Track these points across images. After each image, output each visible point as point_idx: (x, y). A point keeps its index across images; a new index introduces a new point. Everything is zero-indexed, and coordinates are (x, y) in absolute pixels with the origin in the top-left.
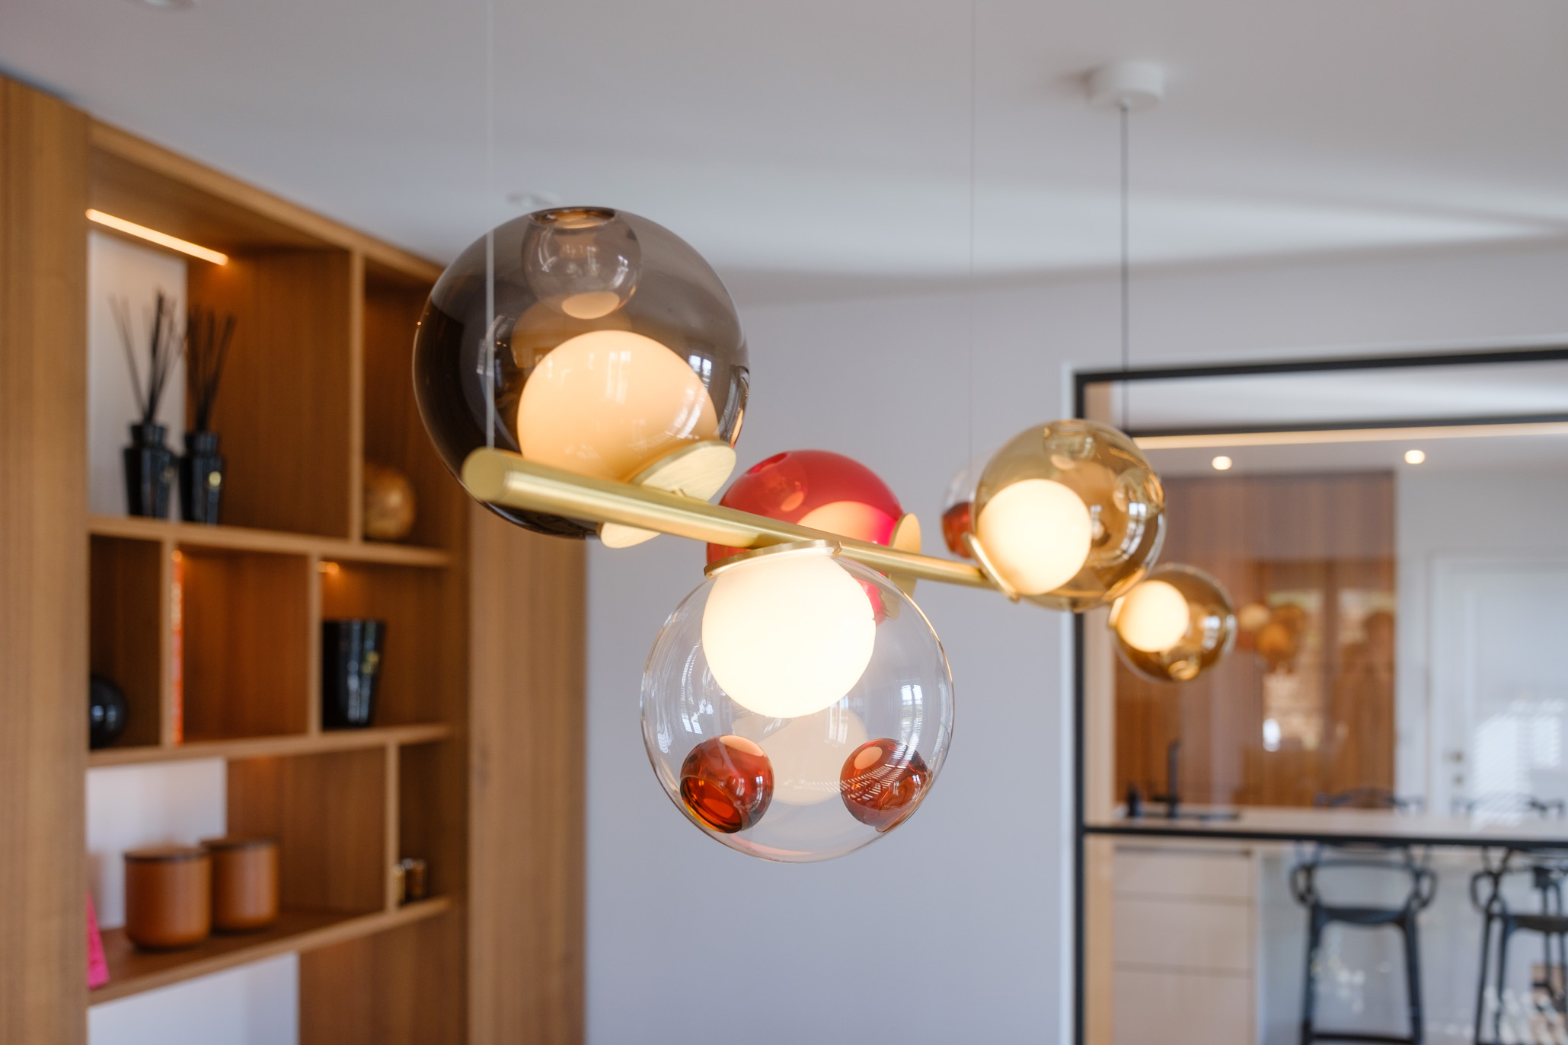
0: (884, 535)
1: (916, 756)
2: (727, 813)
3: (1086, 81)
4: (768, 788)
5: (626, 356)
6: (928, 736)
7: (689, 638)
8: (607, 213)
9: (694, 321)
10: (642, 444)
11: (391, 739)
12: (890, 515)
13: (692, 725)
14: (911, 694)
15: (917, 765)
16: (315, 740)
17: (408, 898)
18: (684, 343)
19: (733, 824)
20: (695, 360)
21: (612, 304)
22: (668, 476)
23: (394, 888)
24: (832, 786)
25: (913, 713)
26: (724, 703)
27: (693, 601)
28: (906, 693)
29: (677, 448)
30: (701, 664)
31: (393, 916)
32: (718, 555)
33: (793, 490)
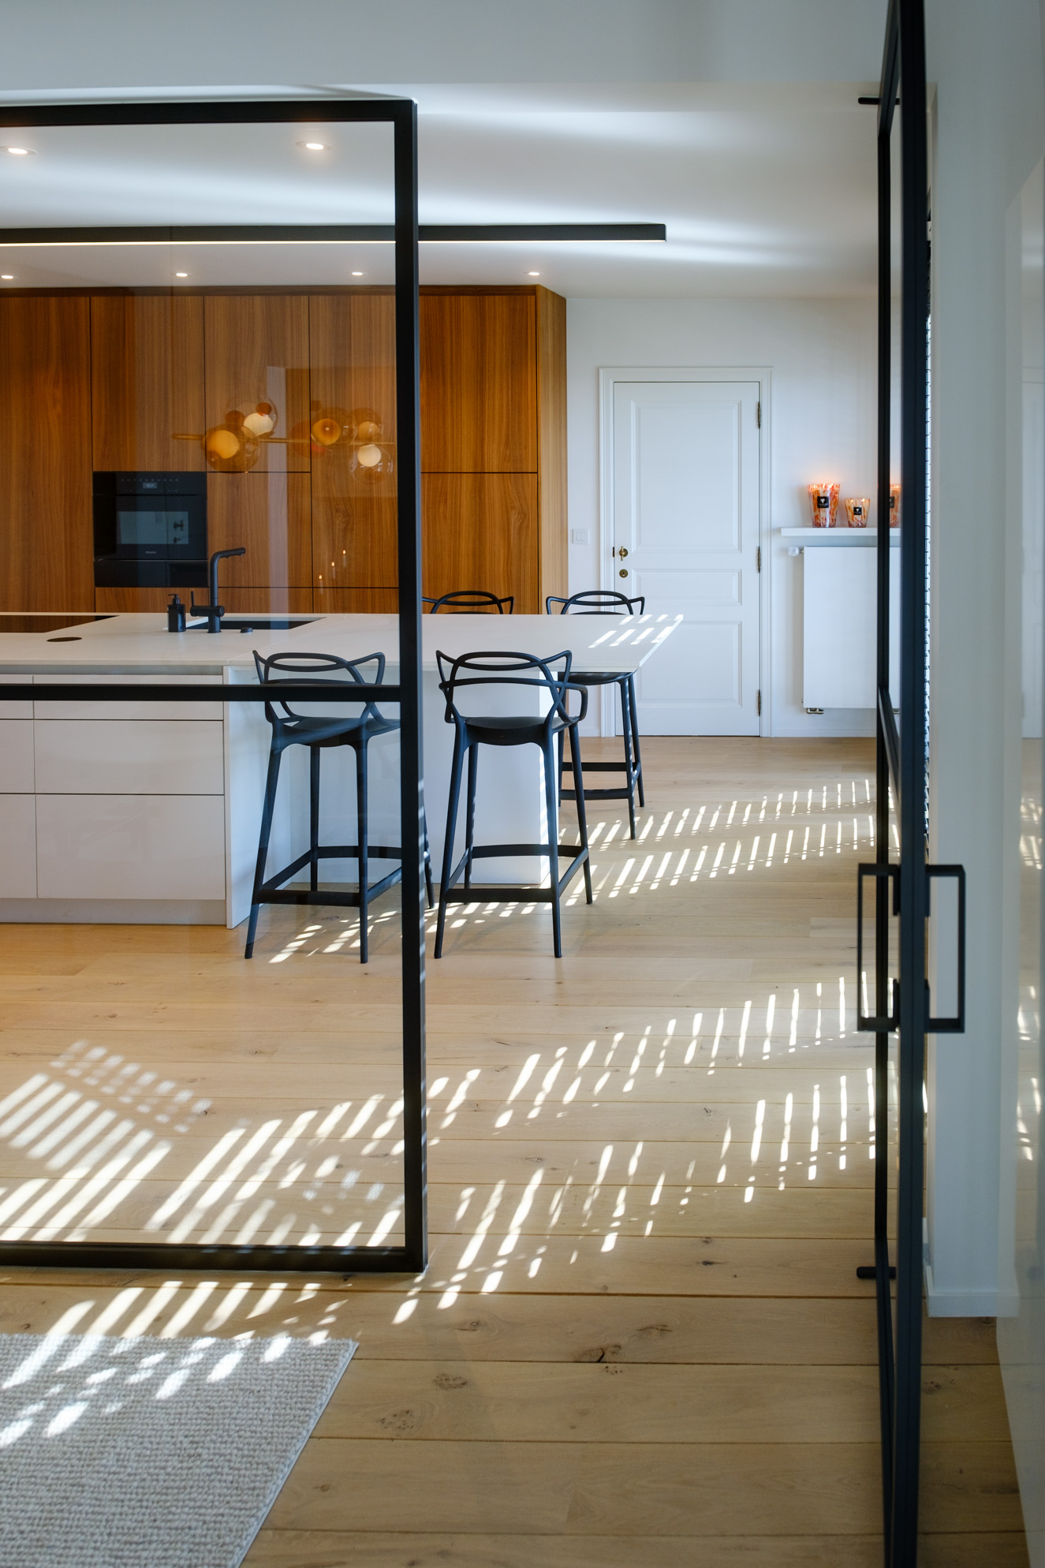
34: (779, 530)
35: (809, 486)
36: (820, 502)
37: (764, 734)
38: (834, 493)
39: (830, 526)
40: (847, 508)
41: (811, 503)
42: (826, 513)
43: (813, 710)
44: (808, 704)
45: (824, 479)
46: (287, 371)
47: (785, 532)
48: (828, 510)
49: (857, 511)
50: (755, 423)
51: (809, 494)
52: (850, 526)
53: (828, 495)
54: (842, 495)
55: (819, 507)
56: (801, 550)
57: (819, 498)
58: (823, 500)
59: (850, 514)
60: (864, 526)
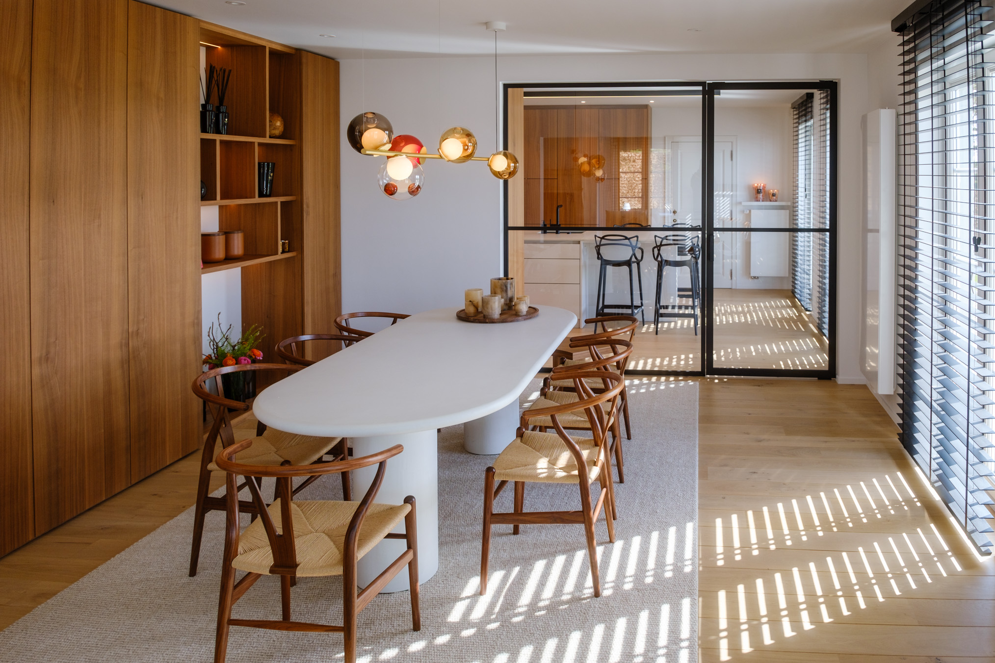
0: (419, 150)
1: (418, 185)
2: (391, 193)
3: (487, 24)
4: (397, 190)
5: (377, 132)
6: (420, 182)
7: (385, 168)
8: (374, 113)
9: (385, 126)
10: (379, 144)
11: (279, 200)
12: (421, 146)
13: (385, 182)
14: (417, 177)
15: (419, 187)
16: (257, 200)
17: (283, 252)
18: (384, 130)
19: (392, 194)
20: (386, 132)
21: (375, 125)
22: (383, 148)
23: (280, 249)
24: (407, 190)
25: (418, 179)
26: (390, 178)
27: (386, 164)
28: (417, 176)
29: (384, 144)
30: (387, 172)
31: (280, 256)
32: (388, 157)
33: (402, 142)
34: (740, 203)
35: (753, 185)
36: (758, 191)
37: (734, 287)
38: (764, 187)
39: (762, 201)
40: (769, 194)
41: (754, 192)
42: (761, 196)
43: (755, 277)
44: (752, 274)
45: (759, 182)
46: (544, 139)
47: (744, 204)
48: (761, 194)
49: (774, 195)
50: (730, 159)
51: (753, 188)
52: (771, 201)
53: (761, 188)
54: (767, 189)
55: (758, 193)
56: (750, 211)
57: (758, 190)
58: (759, 190)
59: (771, 196)
60: (776, 201)
